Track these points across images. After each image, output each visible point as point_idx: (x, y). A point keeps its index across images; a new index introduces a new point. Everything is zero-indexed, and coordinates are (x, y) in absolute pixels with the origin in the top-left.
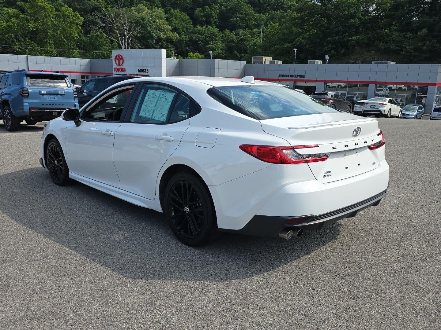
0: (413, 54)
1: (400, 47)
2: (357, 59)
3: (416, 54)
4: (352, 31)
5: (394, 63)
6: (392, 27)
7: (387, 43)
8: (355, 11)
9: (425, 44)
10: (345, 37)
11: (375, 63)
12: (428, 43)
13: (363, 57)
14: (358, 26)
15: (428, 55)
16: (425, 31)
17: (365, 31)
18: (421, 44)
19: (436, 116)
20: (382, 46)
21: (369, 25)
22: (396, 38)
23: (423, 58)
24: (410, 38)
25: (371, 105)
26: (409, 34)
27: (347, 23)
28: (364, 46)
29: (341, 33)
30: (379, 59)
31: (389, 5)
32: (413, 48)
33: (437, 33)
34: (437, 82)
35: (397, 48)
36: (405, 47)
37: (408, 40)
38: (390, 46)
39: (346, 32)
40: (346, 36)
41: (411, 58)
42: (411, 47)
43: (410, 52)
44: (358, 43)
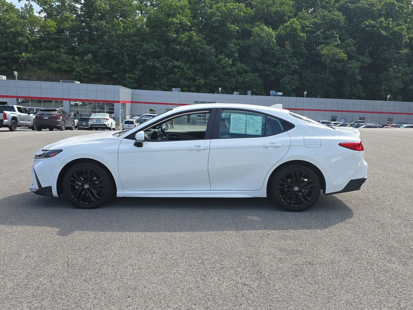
0: (83, 75)
1: (71, 68)
2: (30, 76)
3: (86, 75)
4: (21, 48)
5: (79, 83)
6: (61, 49)
7: (57, 63)
8: (22, 30)
9: (91, 67)
10: (14, 53)
11: (63, 82)
12: (94, 66)
13: (37, 74)
14: (27, 45)
15: (95, 76)
16: (90, 56)
17: (34, 50)
18: (88, 67)
19: (127, 127)
20: (54, 65)
21: (37, 45)
22: (65, 59)
23: (91, 79)
24: (78, 61)
25: (97, 120)
26: (77, 58)
27: (16, 40)
28: (36, 64)
29: (10, 49)
30: (52, 77)
31: (54, 29)
32: (82, 70)
33: (100, 59)
34: (121, 100)
35: (68, 69)
36: (75, 69)
37: (76, 63)
38: (61, 66)
39: (15, 49)
40: (16, 52)
41: (82, 78)
42: (80, 69)
43: (81, 74)
44: (29, 61)
